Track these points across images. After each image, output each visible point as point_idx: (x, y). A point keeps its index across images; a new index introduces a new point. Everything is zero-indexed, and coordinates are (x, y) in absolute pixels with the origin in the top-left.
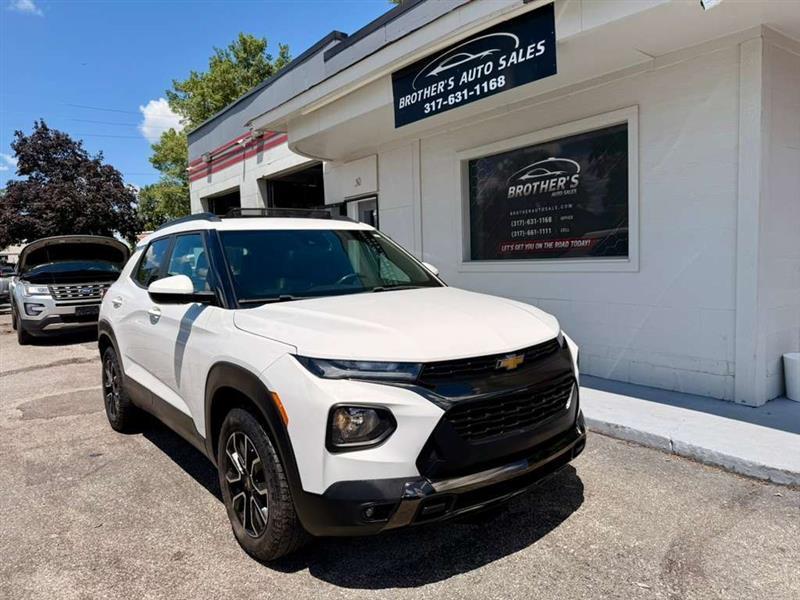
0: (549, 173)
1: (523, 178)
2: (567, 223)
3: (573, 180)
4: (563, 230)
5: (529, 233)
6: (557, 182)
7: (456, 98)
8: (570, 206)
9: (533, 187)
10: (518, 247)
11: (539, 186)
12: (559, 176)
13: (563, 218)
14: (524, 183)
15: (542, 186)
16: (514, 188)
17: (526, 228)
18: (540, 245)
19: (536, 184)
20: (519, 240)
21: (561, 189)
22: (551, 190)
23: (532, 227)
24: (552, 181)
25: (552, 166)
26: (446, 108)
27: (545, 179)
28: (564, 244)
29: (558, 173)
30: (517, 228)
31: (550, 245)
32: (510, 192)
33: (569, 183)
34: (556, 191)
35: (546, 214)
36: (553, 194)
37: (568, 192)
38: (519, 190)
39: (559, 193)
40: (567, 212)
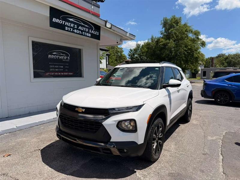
0: (62, 54)
1: (54, 53)
2: (67, 68)
3: (68, 58)
4: (66, 70)
5: (56, 70)
6: (64, 57)
7: (77, 31)
8: (68, 64)
9: (57, 57)
10: (52, 74)
11: (59, 57)
12: (64, 56)
13: (66, 67)
14: (54, 55)
15: (60, 57)
16: (50, 56)
17: (55, 68)
18: (60, 74)
19: (58, 56)
20: (52, 72)
21: (65, 59)
22: (62, 59)
23: (57, 68)
24: (63, 57)
25: (63, 53)
26: (74, 32)
27: (61, 55)
28: (67, 74)
29: (64, 55)
30: (52, 68)
31: (63, 74)
32: (49, 56)
33: (67, 58)
34: (64, 60)
35: (61, 65)
36: (63, 60)
37: (67, 61)
38: (53, 56)
39: (65, 60)
40: (67, 66)
